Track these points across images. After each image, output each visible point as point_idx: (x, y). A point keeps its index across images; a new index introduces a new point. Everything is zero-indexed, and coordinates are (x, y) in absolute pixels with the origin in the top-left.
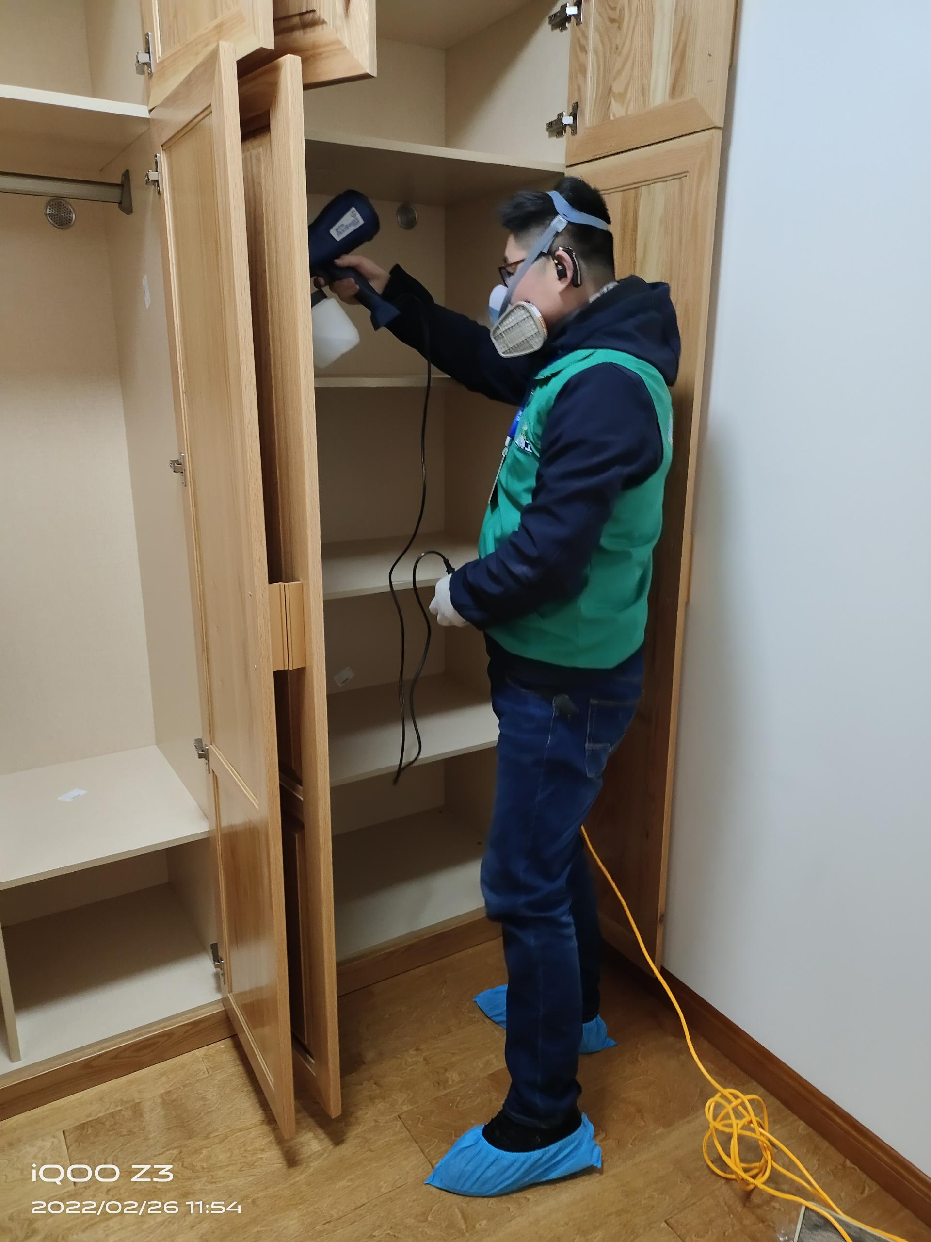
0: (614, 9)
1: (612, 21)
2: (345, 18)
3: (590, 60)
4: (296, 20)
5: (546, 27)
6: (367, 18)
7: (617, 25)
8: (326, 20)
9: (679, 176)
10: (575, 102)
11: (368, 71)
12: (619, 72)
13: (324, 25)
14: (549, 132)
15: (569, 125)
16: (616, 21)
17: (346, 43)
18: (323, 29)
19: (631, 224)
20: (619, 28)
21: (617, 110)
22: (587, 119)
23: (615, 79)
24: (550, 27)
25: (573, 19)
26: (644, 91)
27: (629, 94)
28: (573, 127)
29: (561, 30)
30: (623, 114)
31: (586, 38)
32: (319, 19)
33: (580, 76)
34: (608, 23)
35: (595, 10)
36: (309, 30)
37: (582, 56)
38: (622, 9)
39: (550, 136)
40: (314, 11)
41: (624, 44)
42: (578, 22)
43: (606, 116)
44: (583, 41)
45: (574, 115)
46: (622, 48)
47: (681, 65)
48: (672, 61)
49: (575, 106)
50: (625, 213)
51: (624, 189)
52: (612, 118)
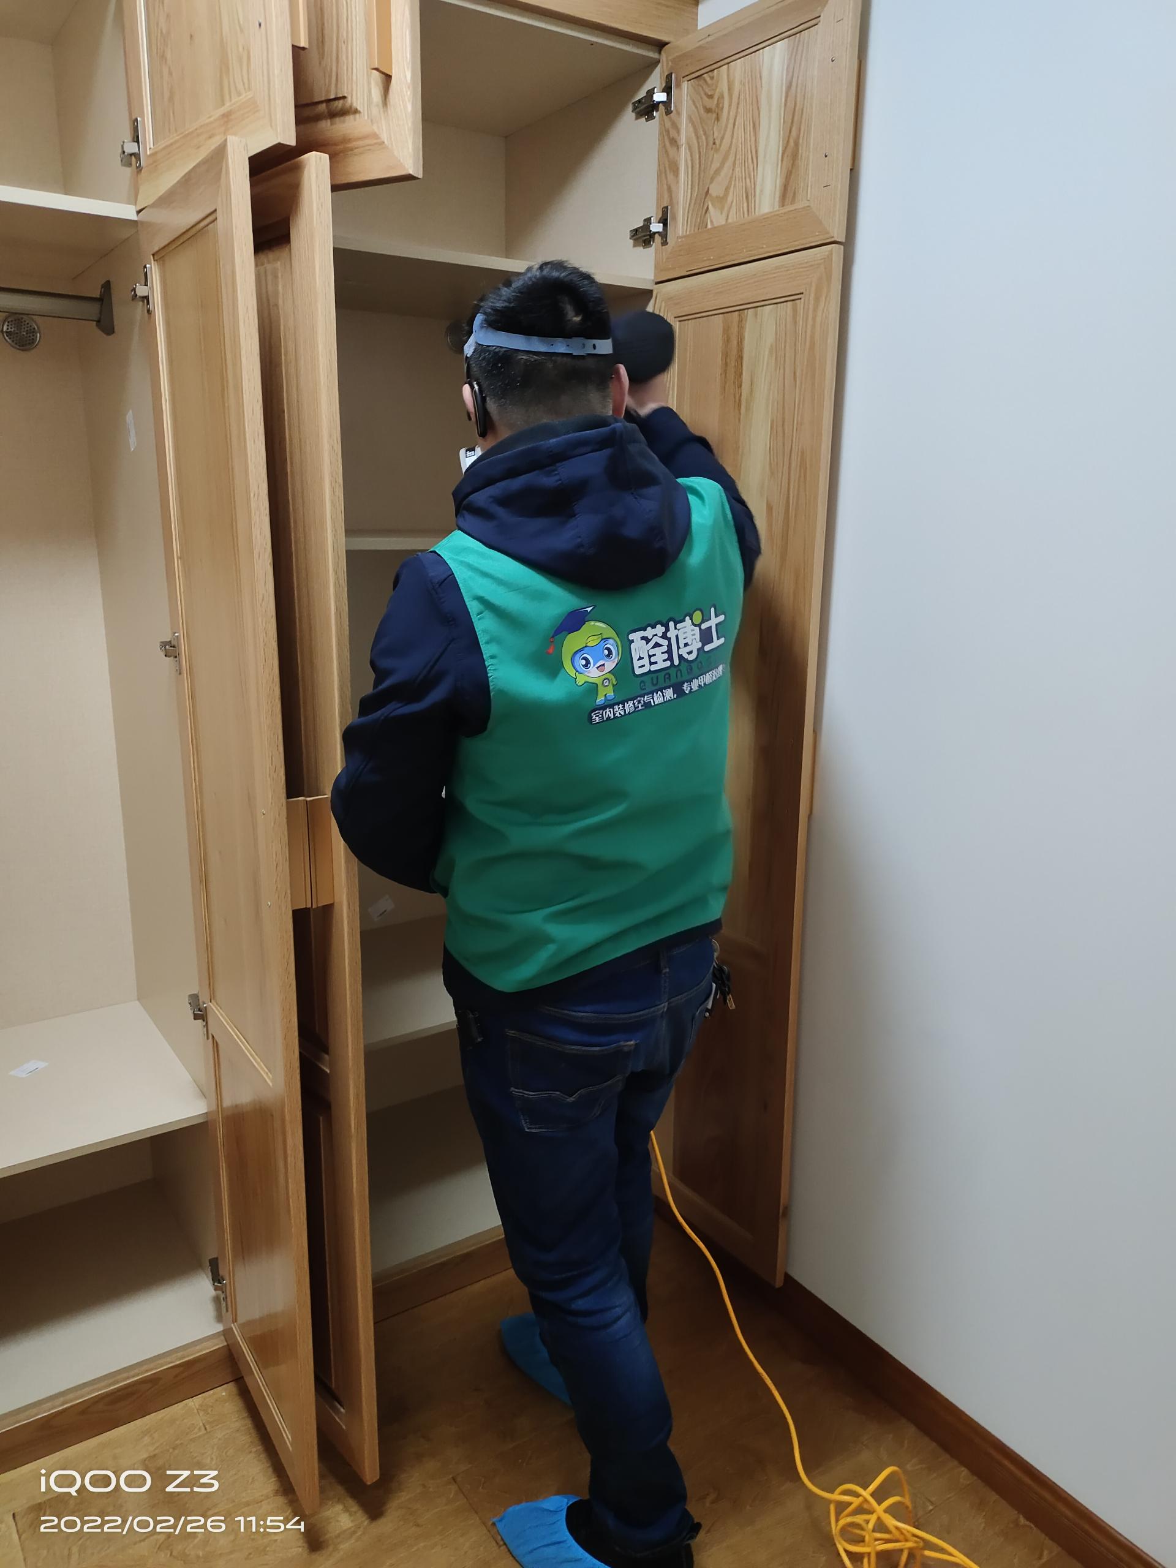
0: (711, 97)
1: (708, 110)
2: (383, 107)
3: (683, 157)
4: (323, 107)
5: (629, 114)
6: (409, 108)
7: (714, 116)
8: (359, 109)
9: (794, 298)
10: (666, 205)
11: (411, 172)
12: (717, 172)
13: (357, 116)
14: (635, 240)
15: (658, 232)
16: (713, 112)
17: (384, 137)
18: (355, 120)
19: (734, 352)
20: (718, 119)
21: (716, 218)
22: (680, 228)
23: (712, 179)
24: (634, 115)
25: (661, 106)
26: (749, 195)
27: (730, 199)
28: (664, 235)
29: (647, 120)
30: (724, 223)
31: (678, 131)
32: (351, 107)
33: (670, 176)
34: (702, 111)
35: (689, 97)
36: (337, 120)
37: (672, 151)
38: (722, 97)
39: (634, 246)
40: (344, 97)
41: (723, 138)
42: (668, 112)
43: (703, 223)
44: (673, 133)
45: (664, 221)
46: (720, 145)
47: (793, 165)
48: (782, 161)
49: (665, 211)
50: (727, 341)
51: (725, 311)
52: (709, 226)
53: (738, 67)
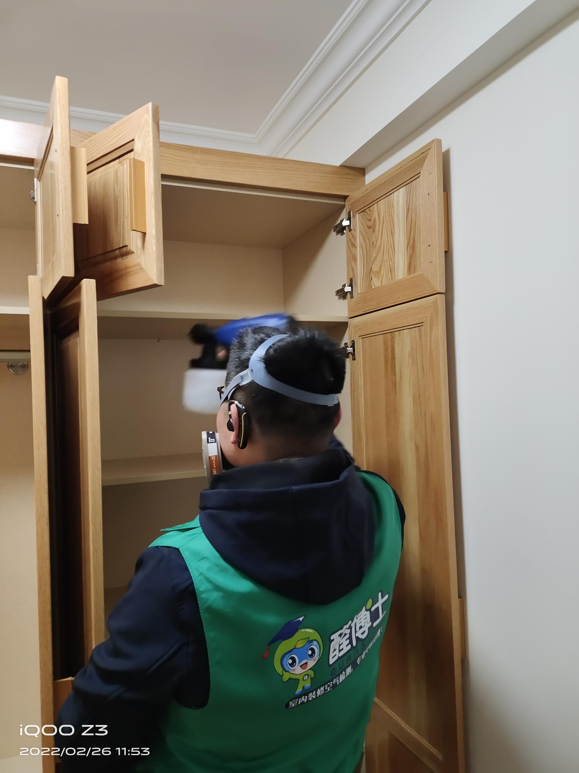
0: (370, 220)
1: (369, 227)
3: (358, 252)
5: (333, 234)
7: (372, 230)
8: (134, 251)
9: (419, 325)
10: (351, 278)
11: (156, 283)
12: (375, 258)
13: (133, 254)
14: (339, 296)
15: (349, 292)
16: (372, 228)
17: (143, 265)
18: (132, 257)
19: (390, 356)
20: (374, 231)
21: (376, 283)
22: (359, 288)
23: (373, 262)
24: (335, 233)
25: (347, 228)
26: (392, 270)
27: (382, 272)
28: (351, 293)
29: (341, 235)
30: (380, 285)
31: (355, 239)
32: (130, 250)
33: (353, 263)
34: (366, 228)
35: (360, 222)
36: (125, 257)
37: (353, 250)
38: (375, 220)
39: (339, 299)
40: (126, 246)
41: (377, 241)
42: (350, 230)
43: (370, 286)
44: (353, 240)
45: (351, 285)
46: (376, 244)
47: (413, 253)
48: (407, 250)
49: (351, 280)
50: (386, 349)
51: (384, 333)
52: (373, 287)
53: (382, 204)
